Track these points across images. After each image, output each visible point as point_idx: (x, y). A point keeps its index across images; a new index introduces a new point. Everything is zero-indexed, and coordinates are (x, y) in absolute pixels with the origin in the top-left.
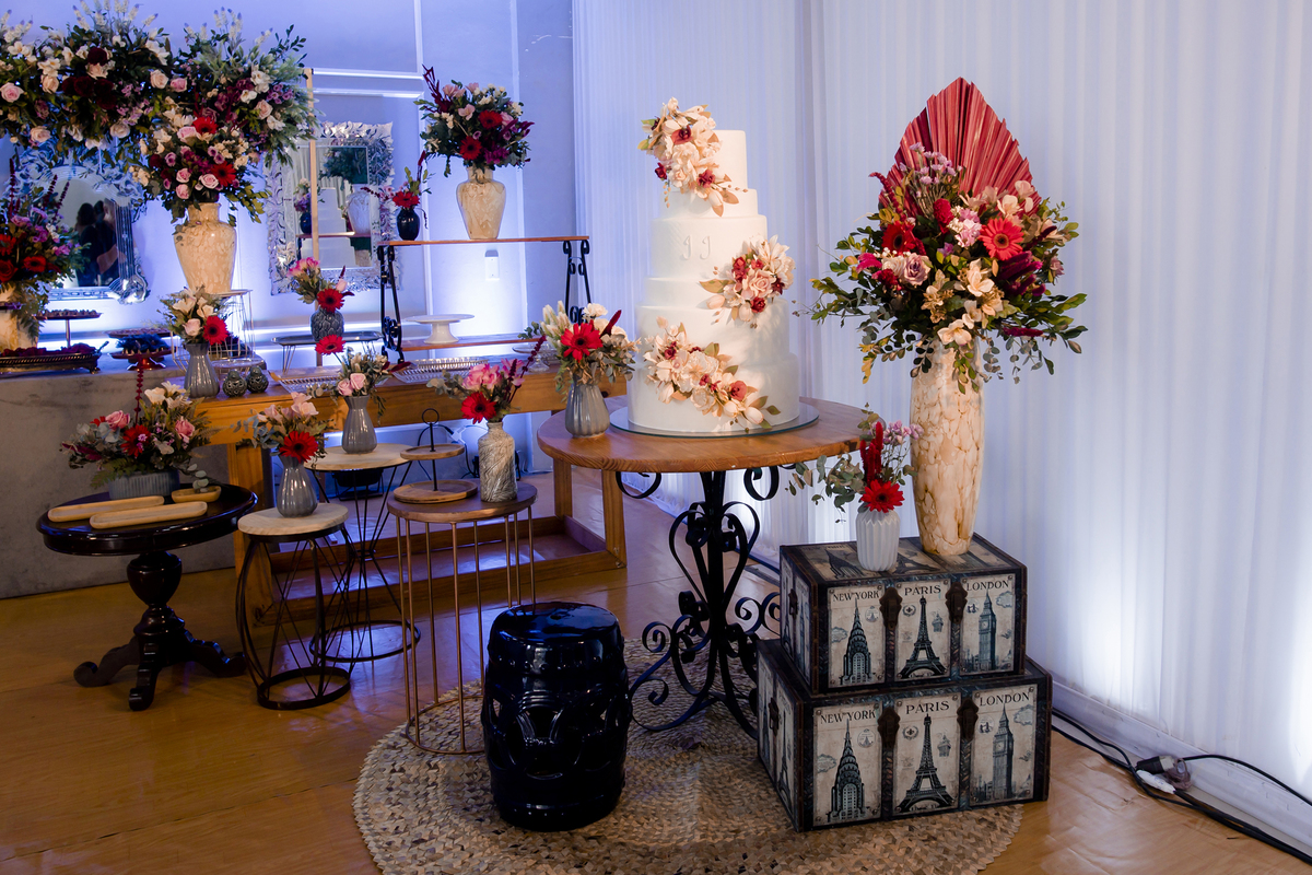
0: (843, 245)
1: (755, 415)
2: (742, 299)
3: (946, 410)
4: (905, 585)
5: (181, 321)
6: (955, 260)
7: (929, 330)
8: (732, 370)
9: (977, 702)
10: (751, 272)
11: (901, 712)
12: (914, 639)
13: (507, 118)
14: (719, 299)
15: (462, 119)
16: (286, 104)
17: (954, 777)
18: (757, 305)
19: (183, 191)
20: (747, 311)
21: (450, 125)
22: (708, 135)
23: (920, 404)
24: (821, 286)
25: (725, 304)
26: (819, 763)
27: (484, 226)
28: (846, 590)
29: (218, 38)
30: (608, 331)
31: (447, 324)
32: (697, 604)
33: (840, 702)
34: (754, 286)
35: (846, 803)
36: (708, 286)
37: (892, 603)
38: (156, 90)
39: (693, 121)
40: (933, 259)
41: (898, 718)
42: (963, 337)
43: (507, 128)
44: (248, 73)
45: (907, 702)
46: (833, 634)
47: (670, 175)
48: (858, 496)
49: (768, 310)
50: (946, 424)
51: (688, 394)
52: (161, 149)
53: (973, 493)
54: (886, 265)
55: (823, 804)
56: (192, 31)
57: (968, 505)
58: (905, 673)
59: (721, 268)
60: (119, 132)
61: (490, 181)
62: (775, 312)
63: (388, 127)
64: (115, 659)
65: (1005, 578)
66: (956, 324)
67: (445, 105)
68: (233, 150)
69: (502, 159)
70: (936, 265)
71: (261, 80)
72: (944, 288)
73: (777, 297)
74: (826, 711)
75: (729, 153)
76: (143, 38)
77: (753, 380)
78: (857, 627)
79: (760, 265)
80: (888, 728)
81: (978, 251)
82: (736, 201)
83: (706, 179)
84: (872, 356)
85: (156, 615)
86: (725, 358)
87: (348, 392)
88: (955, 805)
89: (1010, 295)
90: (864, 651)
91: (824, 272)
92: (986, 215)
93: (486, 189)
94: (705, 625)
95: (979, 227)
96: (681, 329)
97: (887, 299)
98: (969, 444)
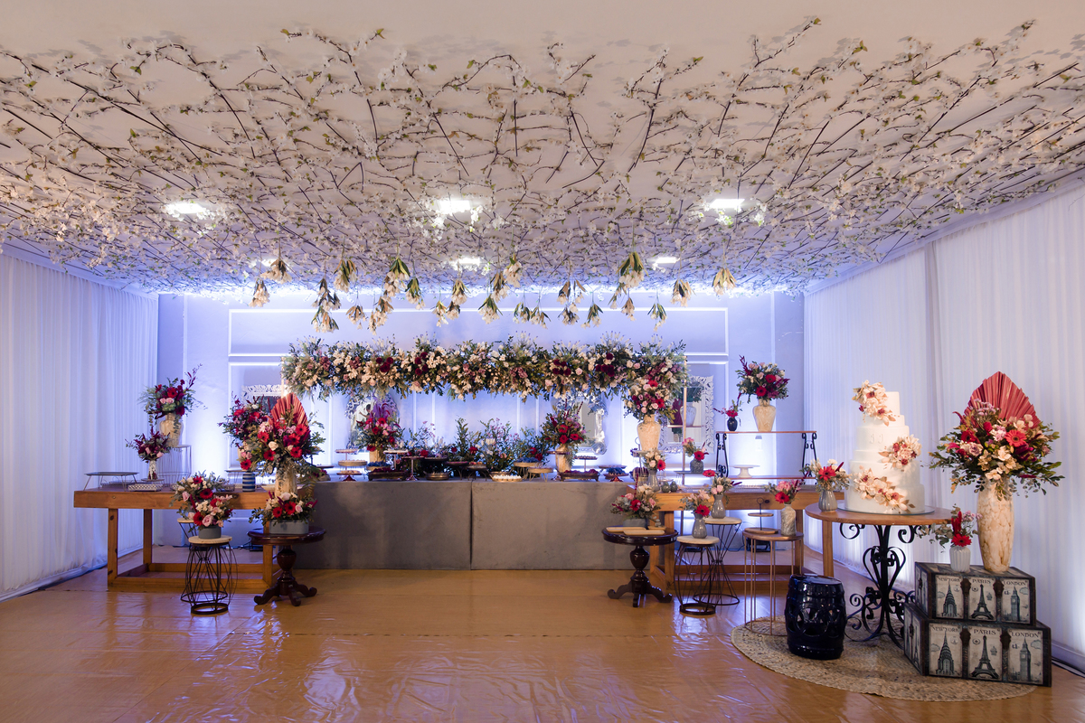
0: (943, 439)
1: (904, 507)
2: (898, 459)
3: (993, 508)
4: (973, 578)
5: (648, 461)
6: (993, 446)
7: (982, 474)
8: (893, 488)
9: (1011, 634)
10: (901, 448)
11: (972, 632)
12: (978, 602)
13: (778, 378)
14: (887, 459)
15: (757, 379)
16: (678, 373)
17: (1000, 666)
18: (904, 462)
19: (644, 410)
20: (900, 464)
21: (752, 381)
22: (882, 394)
23: (981, 505)
24: (933, 455)
25: (890, 461)
26: (932, 647)
27: (766, 426)
28: (944, 577)
29: (651, 346)
30: (838, 470)
31: (747, 469)
32: (875, 592)
33: (941, 623)
34: (902, 454)
35: (945, 667)
36: (882, 454)
37: (966, 585)
38: (628, 368)
39: (876, 389)
40: (983, 445)
41: (970, 634)
42: (997, 477)
43: (778, 382)
44: (664, 360)
45: (974, 628)
46: (938, 594)
47: (865, 410)
48: (950, 540)
49: (909, 464)
50: (993, 514)
51: (873, 496)
52: (637, 393)
53: (1008, 545)
54: (962, 447)
55: (934, 665)
56: (642, 344)
57: (1006, 549)
58: (973, 616)
59: (888, 447)
60: (613, 385)
61: (769, 405)
62: (913, 466)
63: (712, 377)
64: (622, 590)
65: (1024, 581)
66: (993, 471)
67: (749, 372)
68: (663, 393)
69: (775, 396)
70: (985, 448)
71: (669, 363)
72: (988, 456)
73: (914, 459)
74: (935, 625)
75: (892, 401)
76: (623, 347)
77: (903, 493)
78: (949, 592)
79: (905, 446)
80: (965, 638)
81: (1004, 443)
82: (894, 420)
83: (881, 412)
84: (956, 484)
85: (639, 574)
86: (890, 483)
87: (716, 493)
88: (1000, 679)
89: (1019, 461)
90: (953, 603)
91: (935, 450)
92: (1009, 428)
93: (767, 409)
94: (879, 601)
95: (1005, 433)
96: (870, 470)
97: (962, 460)
98: (1005, 523)
